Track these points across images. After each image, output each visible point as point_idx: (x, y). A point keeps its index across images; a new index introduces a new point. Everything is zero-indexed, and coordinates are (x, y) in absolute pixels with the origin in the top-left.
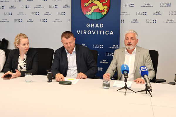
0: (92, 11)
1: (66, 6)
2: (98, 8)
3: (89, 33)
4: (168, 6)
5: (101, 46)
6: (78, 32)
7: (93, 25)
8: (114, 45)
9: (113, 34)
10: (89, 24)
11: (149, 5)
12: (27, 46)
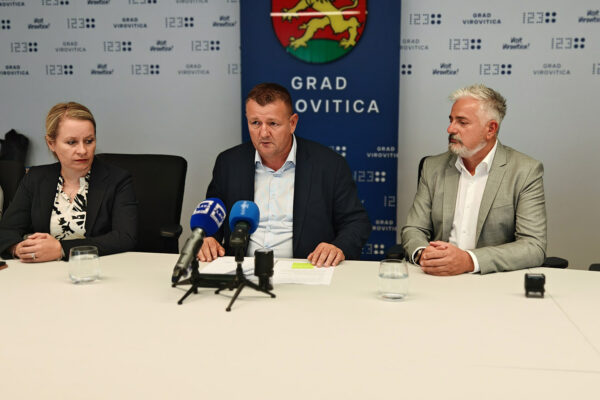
0: (309, 35)
2: (329, 27)
3: (301, 106)
4: (547, 21)
7: (311, 82)
8: (381, 146)
9: (376, 109)
10: (300, 79)
11: (490, 19)
12: (81, 148)
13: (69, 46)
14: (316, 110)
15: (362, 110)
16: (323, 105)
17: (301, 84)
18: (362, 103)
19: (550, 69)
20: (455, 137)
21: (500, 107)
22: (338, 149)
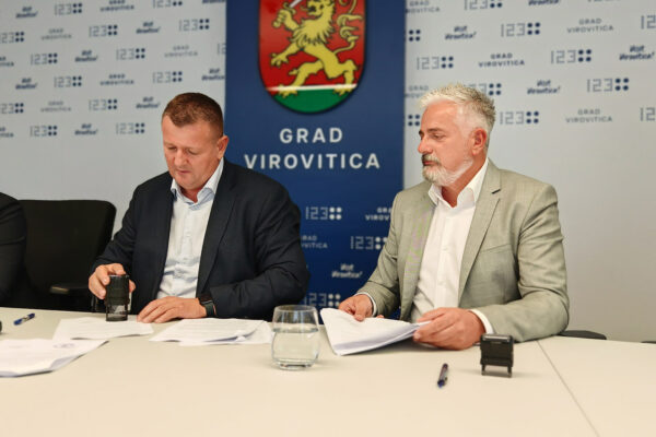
0: (300, 80)
1: (212, 75)
2: (322, 72)
3: (291, 162)
4: (581, 60)
5: (336, 213)
6: (251, 160)
7: (302, 134)
8: (383, 206)
9: (377, 164)
10: (289, 131)
11: (510, 60)
14: (307, 166)
15: (360, 165)
16: (315, 160)
17: (290, 137)
18: (360, 156)
19: (587, 115)
20: (429, 158)
22: (332, 210)
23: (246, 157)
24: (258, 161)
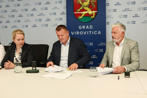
0: (83, 15)
1: (63, 13)
2: (88, 13)
3: (81, 33)
4: (144, 10)
5: (91, 44)
6: (72, 33)
7: (84, 27)
8: (102, 43)
9: (100, 33)
10: (81, 26)
11: (129, 10)
12: (21, 41)
13: (27, 21)
14: (85, 34)
15: (97, 33)
16: (87, 33)
17: (81, 28)
18: (96, 32)
19: (146, 22)
20: (114, 37)
21: (124, 28)
22: (91, 43)
23: (72, 32)
24: (74, 33)
